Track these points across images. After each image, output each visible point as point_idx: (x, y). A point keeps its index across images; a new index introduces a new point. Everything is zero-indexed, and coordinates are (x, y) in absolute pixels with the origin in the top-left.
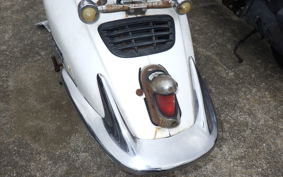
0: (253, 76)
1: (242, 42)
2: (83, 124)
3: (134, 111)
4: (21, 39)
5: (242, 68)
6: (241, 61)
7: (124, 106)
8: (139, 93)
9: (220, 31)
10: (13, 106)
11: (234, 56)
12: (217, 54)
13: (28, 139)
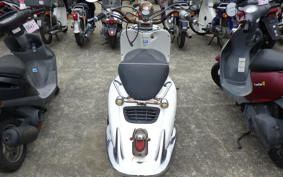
0: (246, 160)
1: (248, 134)
2: (104, 147)
3: (127, 146)
4: (98, 109)
5: (239, 152)
6: (240, 148)
7: (123, 143)
8: (131, 139)
9: (233, 124)
10: (82, 146)
11: (236, 144)
12: (223, 140)
13: (85, 165)
